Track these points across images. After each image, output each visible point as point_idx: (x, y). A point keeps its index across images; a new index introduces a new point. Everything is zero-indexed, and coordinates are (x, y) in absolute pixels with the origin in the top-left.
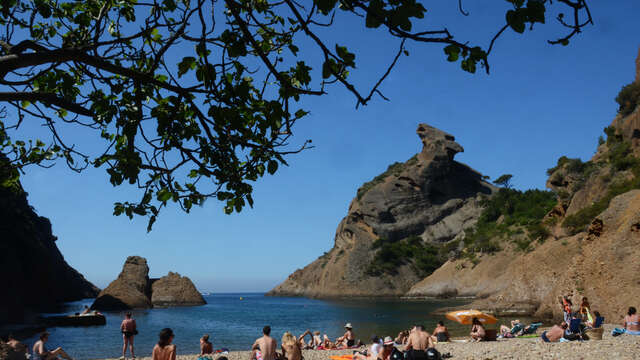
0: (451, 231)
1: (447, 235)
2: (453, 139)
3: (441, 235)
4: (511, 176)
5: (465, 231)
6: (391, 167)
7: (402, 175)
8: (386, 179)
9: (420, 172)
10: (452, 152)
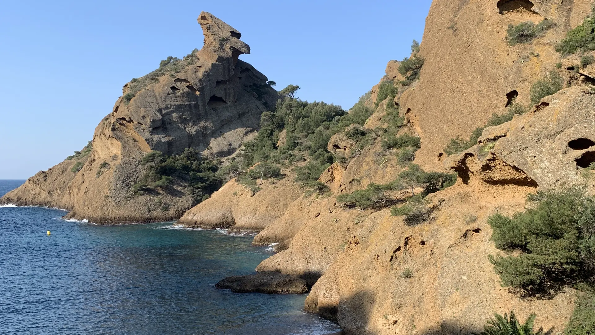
0: (230, 145)
1: (226, 149)
2: (238, 35)
3: (219, 150)
4: (297, 87)
5: (245, 145)
6: (164, 64)
7: (179, 76)
8: (161, 79)
9: (200, 74)
10: (236, 52)
